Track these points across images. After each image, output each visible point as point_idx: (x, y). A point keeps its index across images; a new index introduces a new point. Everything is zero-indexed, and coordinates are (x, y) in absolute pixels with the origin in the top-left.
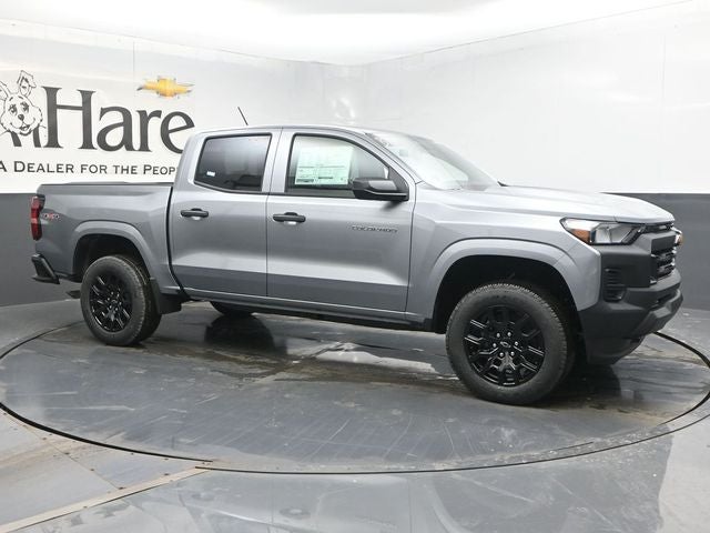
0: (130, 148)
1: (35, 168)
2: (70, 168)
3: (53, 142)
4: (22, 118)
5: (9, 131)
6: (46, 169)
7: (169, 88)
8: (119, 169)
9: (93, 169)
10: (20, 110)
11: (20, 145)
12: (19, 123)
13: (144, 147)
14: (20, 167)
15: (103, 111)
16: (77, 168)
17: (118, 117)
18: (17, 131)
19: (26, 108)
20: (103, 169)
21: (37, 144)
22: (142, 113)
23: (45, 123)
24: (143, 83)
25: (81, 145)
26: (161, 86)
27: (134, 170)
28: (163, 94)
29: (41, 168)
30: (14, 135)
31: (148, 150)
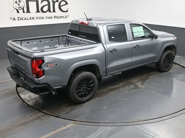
0: (50, 11)
1: (24, 19)
2: (33, 18)
3: (28, 11)
4: (19, 5)
5: (16, 9)
6: (27, 19)
8: (47, 18)
9: (40, 18)
10: (18, 3)
11: (19, 13)
12: (18, 6)
13: (54, 11)
14: (19, 19)
15: (42, 2)
16: (35, 18)
17: (46, 3)
18: (18, 9)
19: (20, 2)
20: (43, 18)
21: (24, 12)
22: (53, 1)
23: (26, 6)
25: (36, 11)
27: (51, 18)
29: (25, 19)
30: (17, 10)
31: (55, 12)
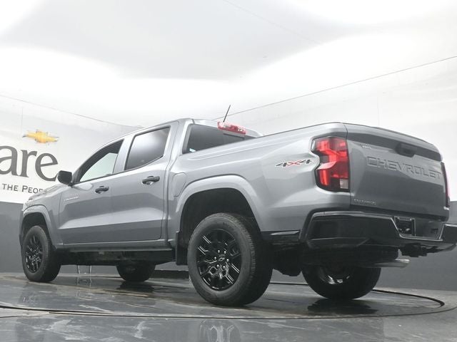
0: (14, 173)
7: (43, 137)
8: (6, 187)
13: (24, 174)
17: (8, 153)
22: (24, 152)
24: (27, 133)
26: (39, 136)
27: (15, 188)
28: (38, 141)
31: (26, 176)
